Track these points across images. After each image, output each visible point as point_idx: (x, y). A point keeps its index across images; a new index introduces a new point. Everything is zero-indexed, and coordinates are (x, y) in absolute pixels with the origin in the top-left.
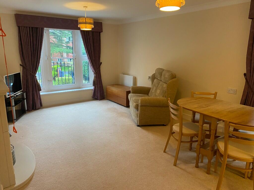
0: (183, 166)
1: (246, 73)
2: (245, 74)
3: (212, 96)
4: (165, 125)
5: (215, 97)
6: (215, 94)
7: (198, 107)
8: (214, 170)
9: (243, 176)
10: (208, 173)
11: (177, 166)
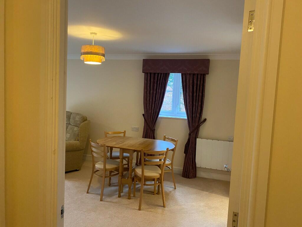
0: (109, 199)
1: (144, 113)
2: (143, 115)
3: (122, 135)
4: (78, 170)
5: (124, 135)
6: (124, 132)
7: (116, 144)
8: (133, 195)
9: (153, 194)
10: (129, 198)
11: (103, 201)
